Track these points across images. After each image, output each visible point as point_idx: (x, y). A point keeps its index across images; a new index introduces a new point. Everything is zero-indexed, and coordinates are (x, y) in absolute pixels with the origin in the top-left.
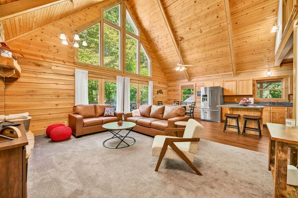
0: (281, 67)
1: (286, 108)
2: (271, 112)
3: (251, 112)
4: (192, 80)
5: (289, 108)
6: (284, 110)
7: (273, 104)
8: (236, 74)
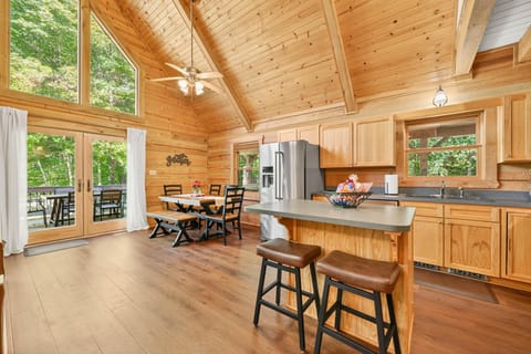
0: (474, 76)
1: (495, 211)
2: (447, 221)
3: (361, 239)
4: (257, 129)
5: (504, 210)
6: (486, 218)
7: (452, 195)
8: (354, 106)
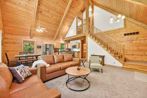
8: (55, 40)
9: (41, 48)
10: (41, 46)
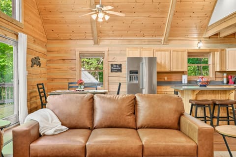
8: (167, 41)
9: (120, 71)
10: (120, 66)
